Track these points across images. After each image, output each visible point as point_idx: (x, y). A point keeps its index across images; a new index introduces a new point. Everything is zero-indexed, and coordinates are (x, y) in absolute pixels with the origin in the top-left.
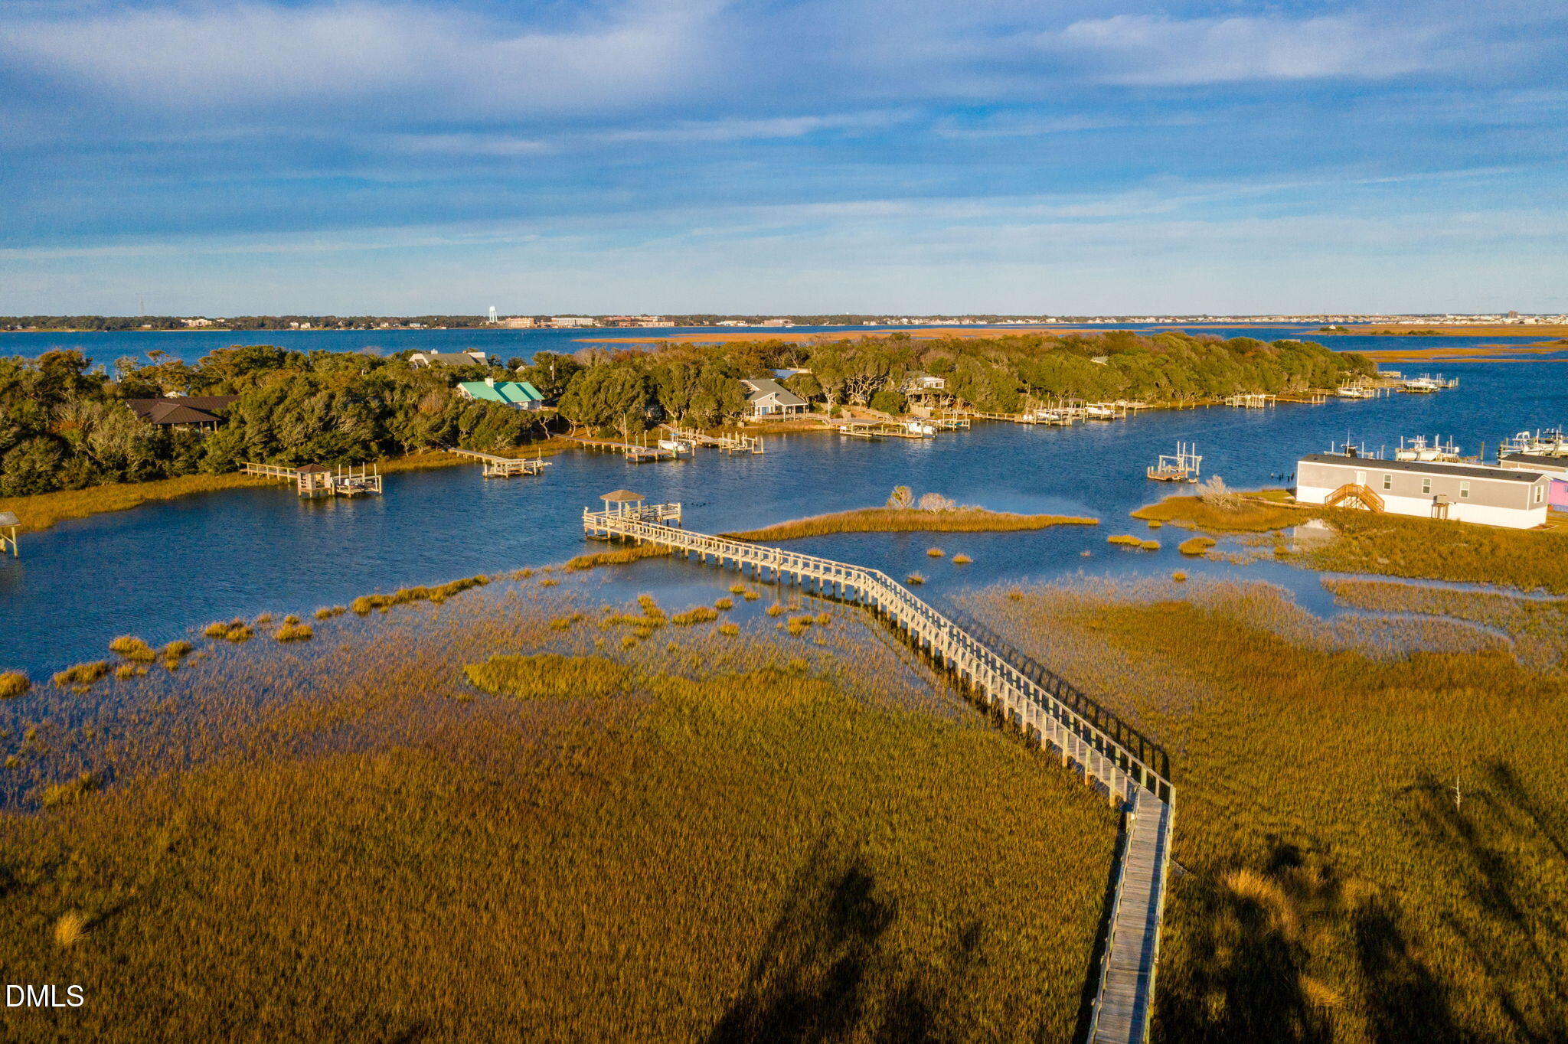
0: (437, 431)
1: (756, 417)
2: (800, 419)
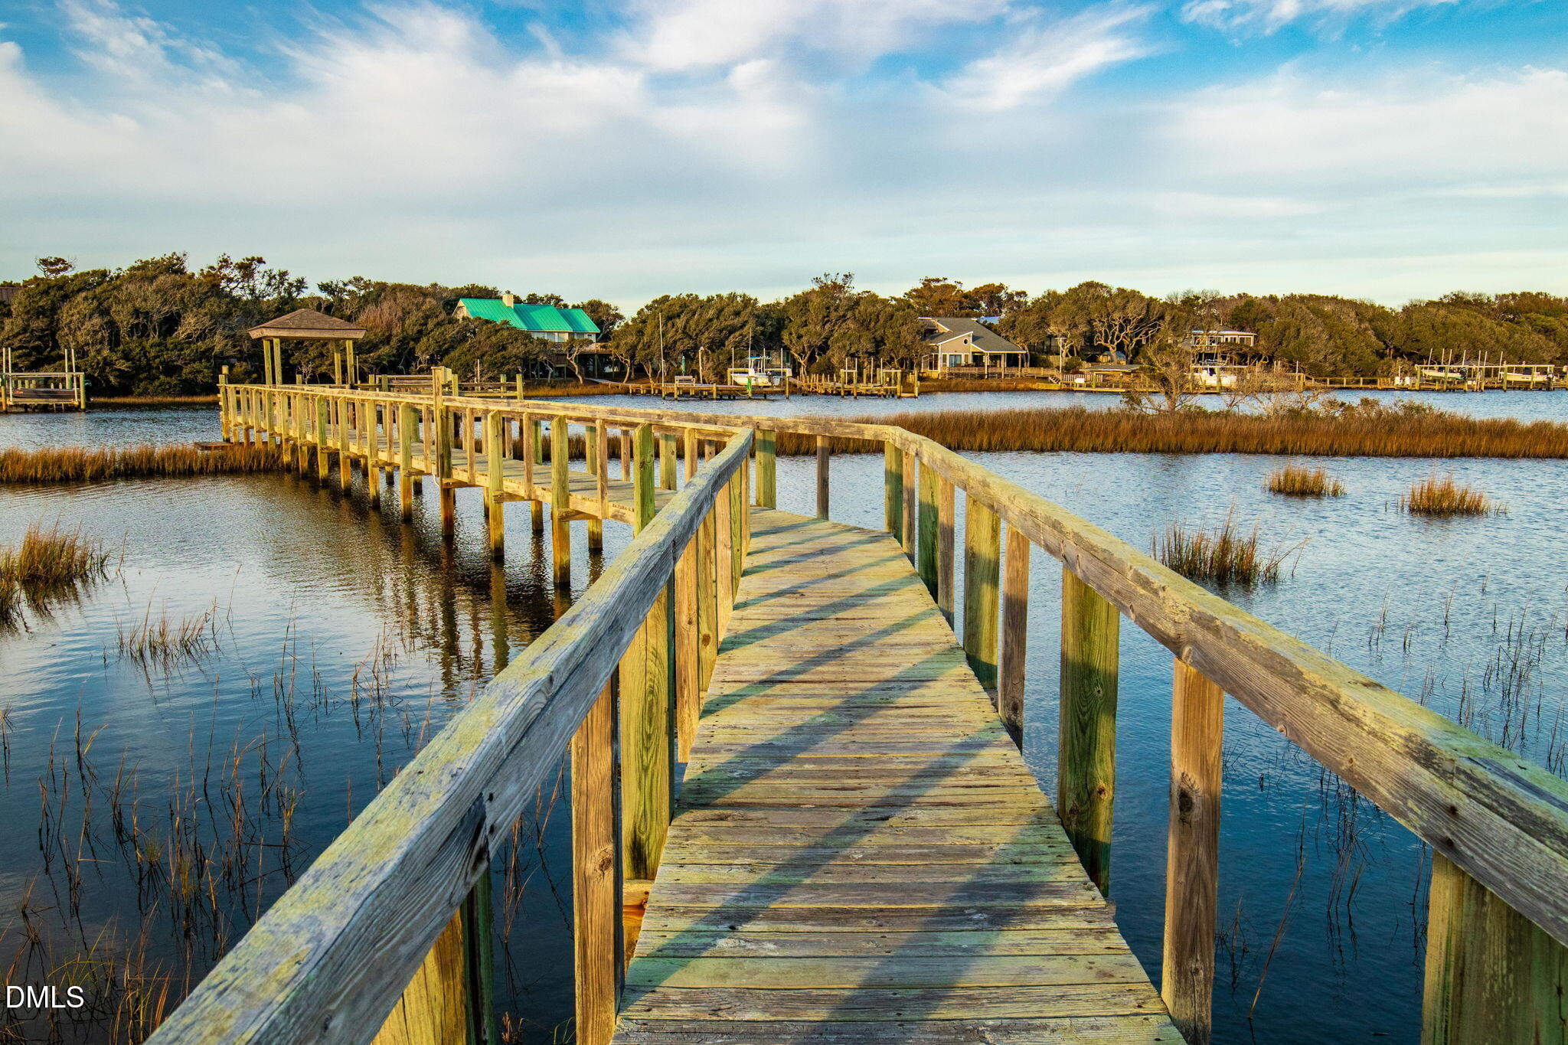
0: (369, 351)
1: (939, 370)
2: (1013, 375)
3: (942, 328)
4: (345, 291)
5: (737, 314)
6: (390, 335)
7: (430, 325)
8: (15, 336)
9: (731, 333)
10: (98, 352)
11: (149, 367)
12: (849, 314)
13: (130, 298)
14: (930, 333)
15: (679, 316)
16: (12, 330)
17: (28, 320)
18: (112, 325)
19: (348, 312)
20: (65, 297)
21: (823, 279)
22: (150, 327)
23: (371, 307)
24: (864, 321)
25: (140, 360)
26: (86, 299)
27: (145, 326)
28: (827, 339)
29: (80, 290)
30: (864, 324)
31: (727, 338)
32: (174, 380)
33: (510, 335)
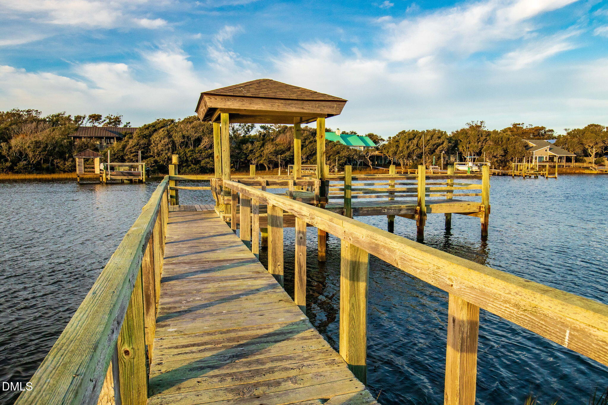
1: (533, 164)
2: (569, 166)
3: (531, 144)
4: (271, 128)
5: (439, 138)
6: (290, 147)
7: (307, 143)
8: (133, 147)
9: (438, 146)
10: (166, 154)
11: (187, 161)
12: (488, 138)
13: (181, 131)
14: (527, 147)
15: (414, 139)
16: (132, 144)
17: (139, 140)
18: (173, 142)
19: (272, 137)
20: (155, 131)
21: (471, 123)
22: (189, 142)
23: (281, 135)
24: (496, 141)
25: (183, 158)
26: (163, 131)
27: (187, 143)
28: (481, 149)
29: (162, 127)
30: (496, 143)
31: (436, 149)
32: (197, 167)
33: (341, 147)
